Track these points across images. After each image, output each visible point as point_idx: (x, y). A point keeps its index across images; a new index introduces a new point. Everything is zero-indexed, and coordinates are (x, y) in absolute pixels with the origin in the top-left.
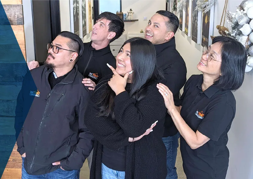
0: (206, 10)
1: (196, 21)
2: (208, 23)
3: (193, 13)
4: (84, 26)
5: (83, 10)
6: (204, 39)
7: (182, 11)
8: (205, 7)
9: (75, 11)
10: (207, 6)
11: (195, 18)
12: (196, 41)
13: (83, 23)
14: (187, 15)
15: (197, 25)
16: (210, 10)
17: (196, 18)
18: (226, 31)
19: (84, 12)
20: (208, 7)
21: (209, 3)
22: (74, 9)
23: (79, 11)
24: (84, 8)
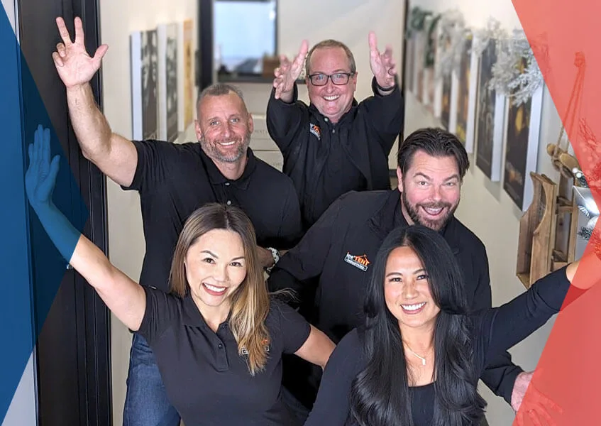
0: (520, 96)
1: (489, 115)
2: (525, 131)
3: (481, 91)
4: (172, 113)
5: (169, 68)
6: (513, 172)
7: (450, 77)
8: (518, 88)
9: (146, 76)
10: (521, 87)
11: (486, 107)
12: (488, 173)
13: (170, 106)
14: (464, 92)
15: (492, 127)
16: (530, 100)
17: (491, 107)
18: (575, 170)
19: (172, 74)
20: (526, 89)
21: (528, 78)
22: (143, 73)
23: (157, 74)
24: (172, 64)
